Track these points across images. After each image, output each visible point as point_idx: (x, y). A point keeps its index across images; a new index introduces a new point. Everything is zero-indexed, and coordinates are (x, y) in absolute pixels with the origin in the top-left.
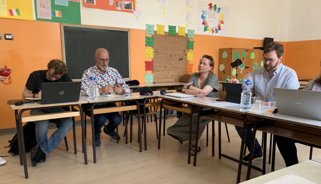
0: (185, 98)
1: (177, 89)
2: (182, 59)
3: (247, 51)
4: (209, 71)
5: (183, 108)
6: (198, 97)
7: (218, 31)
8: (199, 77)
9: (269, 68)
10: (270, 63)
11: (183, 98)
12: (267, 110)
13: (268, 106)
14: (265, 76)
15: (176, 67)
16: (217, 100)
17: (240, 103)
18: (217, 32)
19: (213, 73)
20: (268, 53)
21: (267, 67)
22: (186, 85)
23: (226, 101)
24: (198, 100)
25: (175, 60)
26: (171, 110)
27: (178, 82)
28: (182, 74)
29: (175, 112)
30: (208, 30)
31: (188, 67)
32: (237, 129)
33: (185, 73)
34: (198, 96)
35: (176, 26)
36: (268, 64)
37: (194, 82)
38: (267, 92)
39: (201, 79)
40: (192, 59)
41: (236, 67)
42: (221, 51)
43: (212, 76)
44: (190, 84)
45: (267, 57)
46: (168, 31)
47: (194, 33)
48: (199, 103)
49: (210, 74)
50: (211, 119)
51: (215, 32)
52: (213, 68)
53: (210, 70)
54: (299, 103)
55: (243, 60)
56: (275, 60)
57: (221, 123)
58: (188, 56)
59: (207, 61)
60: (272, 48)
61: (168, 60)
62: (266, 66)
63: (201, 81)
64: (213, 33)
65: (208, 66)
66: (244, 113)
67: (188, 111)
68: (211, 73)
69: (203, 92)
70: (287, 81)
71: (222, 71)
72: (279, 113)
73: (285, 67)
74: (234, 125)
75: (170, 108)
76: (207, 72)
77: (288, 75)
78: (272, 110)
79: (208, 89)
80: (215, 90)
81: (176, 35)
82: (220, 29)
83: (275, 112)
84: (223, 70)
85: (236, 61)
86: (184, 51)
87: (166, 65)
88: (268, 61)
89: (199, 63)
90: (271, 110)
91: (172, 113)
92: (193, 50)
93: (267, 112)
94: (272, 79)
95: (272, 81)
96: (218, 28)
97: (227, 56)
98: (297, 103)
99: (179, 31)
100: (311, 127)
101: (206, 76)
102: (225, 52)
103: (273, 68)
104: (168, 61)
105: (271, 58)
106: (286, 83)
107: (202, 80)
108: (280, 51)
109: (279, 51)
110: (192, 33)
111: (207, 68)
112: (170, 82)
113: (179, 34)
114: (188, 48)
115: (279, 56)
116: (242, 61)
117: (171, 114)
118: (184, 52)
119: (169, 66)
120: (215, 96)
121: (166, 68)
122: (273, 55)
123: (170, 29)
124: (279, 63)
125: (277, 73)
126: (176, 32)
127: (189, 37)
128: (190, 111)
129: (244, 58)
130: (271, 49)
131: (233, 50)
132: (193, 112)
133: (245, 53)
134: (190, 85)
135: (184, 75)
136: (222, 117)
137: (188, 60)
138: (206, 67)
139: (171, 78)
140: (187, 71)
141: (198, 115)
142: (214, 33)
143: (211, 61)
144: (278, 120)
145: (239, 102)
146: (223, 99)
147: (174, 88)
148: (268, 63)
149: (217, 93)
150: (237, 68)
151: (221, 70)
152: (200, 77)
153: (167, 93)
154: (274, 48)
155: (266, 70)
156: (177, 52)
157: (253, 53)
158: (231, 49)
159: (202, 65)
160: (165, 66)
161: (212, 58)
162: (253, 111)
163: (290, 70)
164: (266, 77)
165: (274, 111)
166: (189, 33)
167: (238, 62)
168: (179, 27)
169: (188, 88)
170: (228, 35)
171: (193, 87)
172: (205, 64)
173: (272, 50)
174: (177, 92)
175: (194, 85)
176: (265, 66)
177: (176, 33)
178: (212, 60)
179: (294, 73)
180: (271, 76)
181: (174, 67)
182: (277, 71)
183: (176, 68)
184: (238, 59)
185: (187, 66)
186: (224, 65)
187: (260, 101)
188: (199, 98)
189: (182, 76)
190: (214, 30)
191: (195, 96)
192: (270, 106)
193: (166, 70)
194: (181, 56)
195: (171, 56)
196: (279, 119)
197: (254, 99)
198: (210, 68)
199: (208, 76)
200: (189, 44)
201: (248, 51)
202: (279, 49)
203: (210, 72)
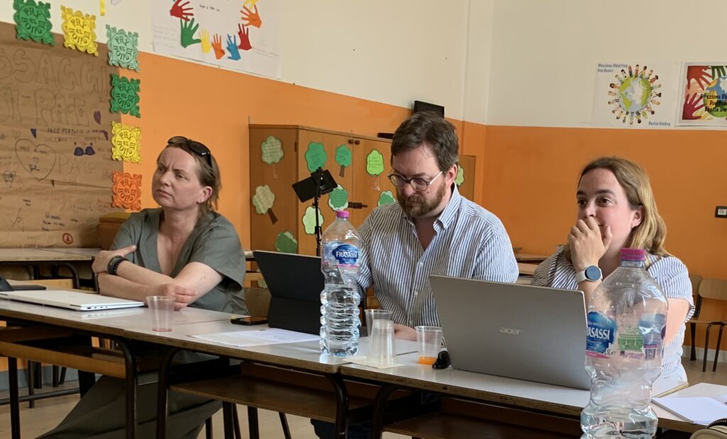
0: (99, 314)
1: (74, 279)
2: (90, 151)
3: (354, 142)
4: (201, 205)
5: (94, 355)
6: (153, 307)
7: (241, 51)
8: (160, 229)
9: (417, 208)
10: (419, 192)
11: (89, 311)
12: (416, 357)
13: (418, 343)
14: (406, 239)
15: (64, 183)
16: (234, 322)
17: (318, 333)
18: (236, 57)
19: (216, 215)
20: (407, 155)
21: (411, 207)
22: (105, 258)
23: (271, 326)
24: (154, 321)
25: (54, 152)
26: (55, 368)
27: (78, 247)
28: (94, 213)
29: (72, 376)
30: (199, 41)
31: (120, 186)
32: (317, 432)
33: (108, 212)
34: (152, 302)
35: (48, 6)
36: (412, 196)
37: (138, 246)
38: (416, 293)
39: (171, 233)
40: (135, 156)
41: (312, 201)
42: (257, 134)
43: (213, 225)
44: (122, 252)
45: (404, 169)
46: (12, 21)
47: (140, 48)
48: (158, 334)
49: (203, 215)
50: (221, 399)
51: (228, 54)
52: (215, 195)
53: (202, 199)
54: (512, 332)
55: (342, 174)
56: (431, 179)
57: (260, 411)
58: (117, 139)
59: (190, 164)
60: (416, 134)
61: (23, 148)
62: (407, 202)
63: (170, 242)
64: (218, 57)
65: (195, 182)
66: (335, 371)
67: (116, 367)
68: (208, 214)
69: (177, 288)
70: (478, 256)
71: (264, 212)
72: (455, 368)
73: (468, 206)
74: (310, 419)
75: (49, 358)
76: (189, 208)
77: (480, 235)
78: (431, 358)
79: (200, 277)
80: (227, 284)
81: (55, 45)
82: (246, 45)
83: (442, 362)
84: (270, 211)
85: (311, 178)
86: (97, 116)
87: (12, 169)
88: (409, 182)
89: (155, 167)
90: (429, 356)
91: (58, 380)
92: (138, 116)
93: (415, 365)
94: (430, 247)
95: (431, 254)
96: (238, 42)
97: (281, 154)
98: (506, 331)
99: (64, 27)
100: (549, 409)
101: (187, 223)
102: (272, 139)
103: (431, 209)
104: (21, 153)
105: (417, 172)
106: (475, 264)
107: (173, 242)
108: (444, 148)
109: (442, 145)
110: (129, 46)
111: (191, 190)
112: (40, 247)
113: (70, 42)
114: (116, 105)
115: (444, 166)
116: (336, 178)
117: (55, 384)
118: (98, 121)
119: (27, 174)
120: (229, 307)
121: (15, 185)
122: (425, 160)
123: (23, 14)
124: (448, 190)
125: (446, 226)
126: (53, 30)
127: (114, 59)
128: (124, 367)
129: (343, 167)
130: (414, 138)
131: (301, 132)
132: (134, 372)
133: (346, 148)
134: (121, 259)
135: (103, 220)
136: (260, 388)
137: (117, 154)
138: (182, 185)
139: (44, 229)
140: (118, 201)
141: (159, 383)
142: (224, 57)
143: (205, 162)
144: (447, 391)
145: (315, 330)
146: (259, 319)
147: (60, 274)
148: (410, 190)
149: (240, 294)
150: (315, 205)
151: (261, 207)
152: (164, 226)
153: (11, 289)
154: (423, 135)
155: (409, 215)
156: (63, 115)
157: (375, 152)
158: (297, 128)
159: (169, 177)
160: (11, 176)
161: (207, 150)
162: (366, 363)
163: (486, 215)
164: (409, 239)
165: (438, 360)
166: (114, 43)
167: (322, 183)
168: (63, 8)
169: (113, 269)
170: (281, 76)
171: (137, 267)
172: (178, 174)
173: (419, 143)
174: (75, 287)
175: (139, 258)
176: (404, 200)
177: (52, 35)
178: (209, 159)
179: (497, 226)
180: (425, 236)
181: (53, 182)
182: (446, 218)
183: (65, 187)
184: (319, 170)
185: (115, 183)
186: (272, 190)
187: (389, 326)
188: (157, 311)
189: (96, 223)
190: (224, 46)
191: (146, 306)
192: (424, 343)
193: (18, 191)
194: (86, 139)
195: (34, 132)
196: (451, 387)
197: (370, 316)
198: (201, 194)
199: (198, 226)
200: (117, 90)
201: (357, 143)
202: (440, 140)
203: (205, 212)
